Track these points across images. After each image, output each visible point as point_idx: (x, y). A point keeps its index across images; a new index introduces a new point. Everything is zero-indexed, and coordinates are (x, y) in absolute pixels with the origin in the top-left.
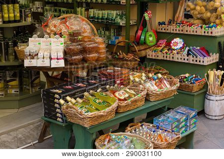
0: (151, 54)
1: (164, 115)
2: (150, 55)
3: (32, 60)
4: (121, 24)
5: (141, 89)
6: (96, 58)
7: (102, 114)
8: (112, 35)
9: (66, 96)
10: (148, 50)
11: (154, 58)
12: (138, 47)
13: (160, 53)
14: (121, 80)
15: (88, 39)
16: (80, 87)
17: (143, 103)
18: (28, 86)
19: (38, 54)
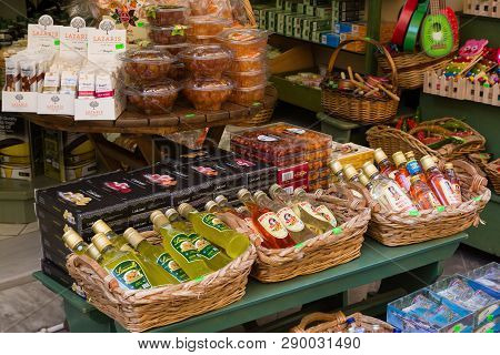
0: (436, 83)
1: (426, 295)
2: (434, 86)
3: (23, 93)
5: (353, 205)
6: (223, 96)
7: (184, 293)
8: (335, 18)
9: (95, 219)
10: (428, 71)
11: (443, 93)
12: (398, 59)
13: (462, 80)
14: (297, 170)
15: (209, 33)
16: (159, 188)
17: (355, 251)
18: (57, 160)
19: (43, 76)
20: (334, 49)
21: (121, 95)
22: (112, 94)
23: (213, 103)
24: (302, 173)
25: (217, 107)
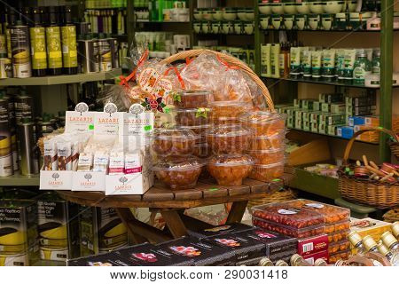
3: (59, 172)
4: (368, 84)
6: (244, 171)
8: (348, 113)
14: (316, 242)
18: (92, 243)
19: (77, 156)
20: (349, 140)
21: (149, 171)
22: (140, 169)
23: (234, 179)
24: (323, 245)
25: (238, 182)
